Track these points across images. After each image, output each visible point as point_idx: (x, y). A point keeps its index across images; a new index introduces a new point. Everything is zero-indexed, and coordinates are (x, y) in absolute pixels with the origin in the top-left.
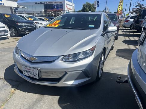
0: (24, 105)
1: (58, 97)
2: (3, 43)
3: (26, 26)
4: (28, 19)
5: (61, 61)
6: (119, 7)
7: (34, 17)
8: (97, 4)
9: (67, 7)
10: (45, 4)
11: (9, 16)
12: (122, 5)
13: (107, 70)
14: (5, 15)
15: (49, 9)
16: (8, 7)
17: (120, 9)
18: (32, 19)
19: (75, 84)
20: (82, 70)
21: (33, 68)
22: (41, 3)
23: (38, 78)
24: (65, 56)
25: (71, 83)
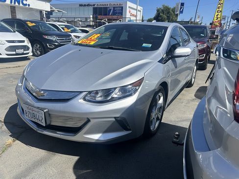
0: (21, 166)
1: (75, 158)
2: (19, 67)
3: (58, 41)
4: (64, 29)
5: (81, 101)
6: (217, 14)
7: (73, 27)
8: (181, 8)
9: (130, 12)
10: (96, 6)
11: (34, 24)
12: (221, 11)
13: (171, 121)
14: (28, 23)
15: (100, 14)
16: (37, 10)
17: (218, 18)
18: (69, 30)
19: (102, 139)
20: (115, 118)
21: (38, 108)
22: (88, 5)
23: (44, 125)
24: (90, 92)
25: (96, 137)
